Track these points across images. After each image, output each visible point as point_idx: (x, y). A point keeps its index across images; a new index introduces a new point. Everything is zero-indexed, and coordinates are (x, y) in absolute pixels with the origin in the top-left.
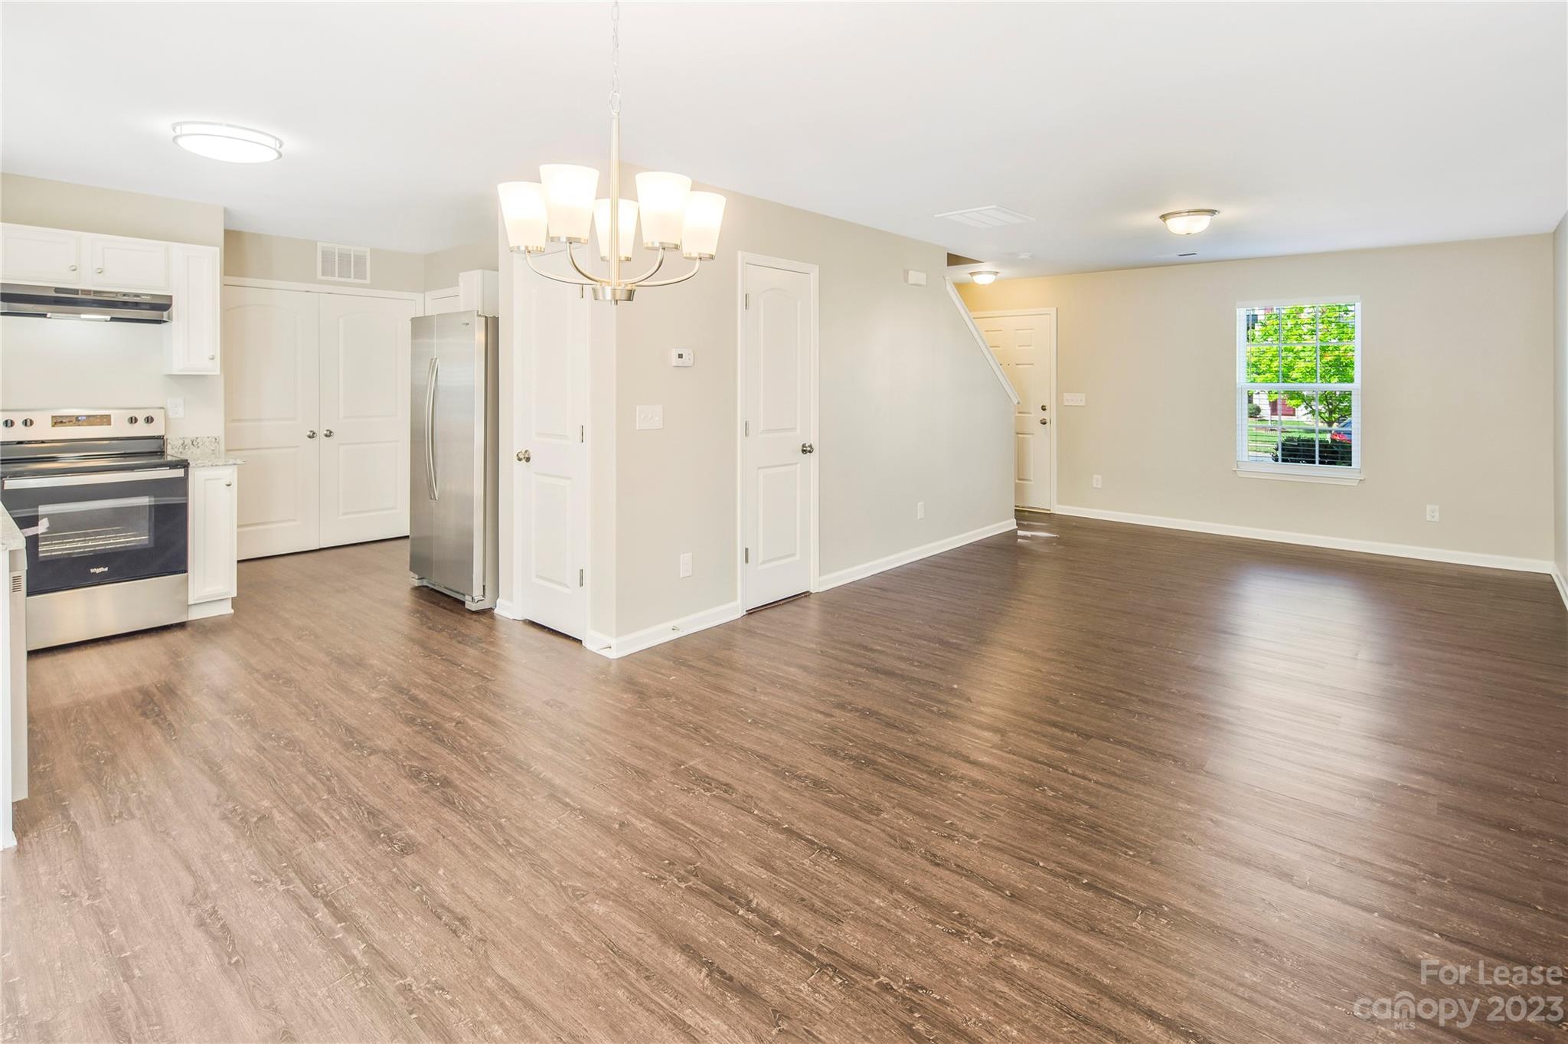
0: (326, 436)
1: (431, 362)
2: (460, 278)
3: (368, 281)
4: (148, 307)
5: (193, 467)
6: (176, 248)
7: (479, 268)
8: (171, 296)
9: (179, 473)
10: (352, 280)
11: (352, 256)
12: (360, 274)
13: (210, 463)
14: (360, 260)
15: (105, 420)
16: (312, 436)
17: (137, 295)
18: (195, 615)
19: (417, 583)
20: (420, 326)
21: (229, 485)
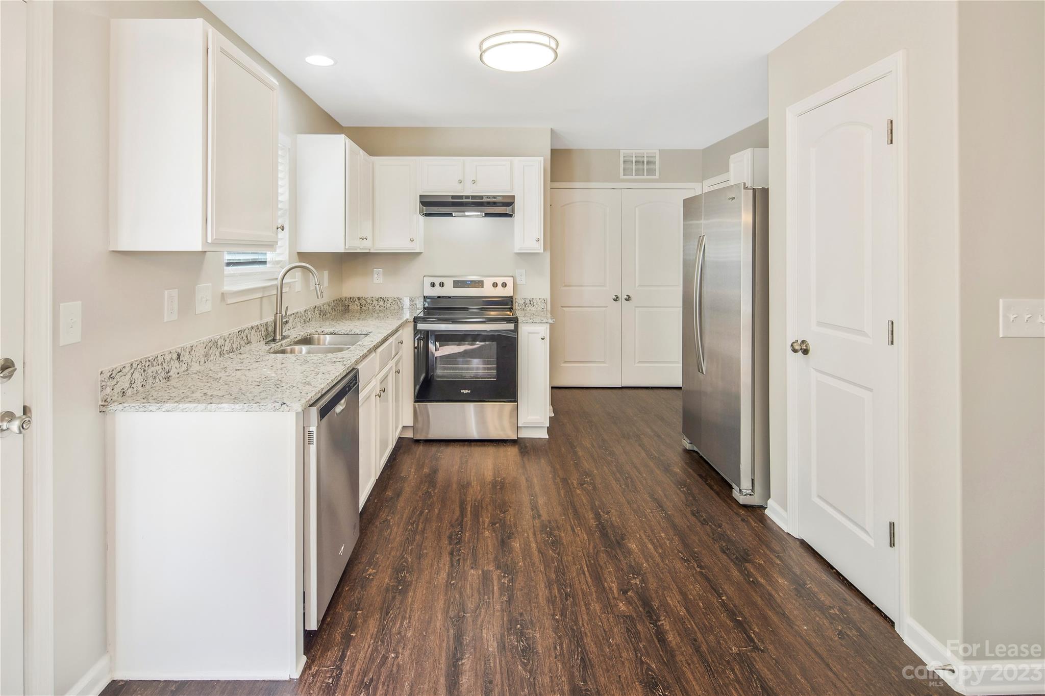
0: (626, 300)
1: (700, 238)
2: (730, 161)
3: (657, 177)
4: (501, 204)
5: (520, 323)
6: (516, 160)
7: (749, 148)
8: (514, 196)
9: (511, 326)
10: (645, 177)
11: (645, 158)
12: (651, 172)
13: (531, 321)
14: (651, 161)
15: (479, 284)
16: (616, 299)
17: (495, 197)
18: (524, 434)
19: (688, 446)
20: (691, 207)
21: (543, 339)
